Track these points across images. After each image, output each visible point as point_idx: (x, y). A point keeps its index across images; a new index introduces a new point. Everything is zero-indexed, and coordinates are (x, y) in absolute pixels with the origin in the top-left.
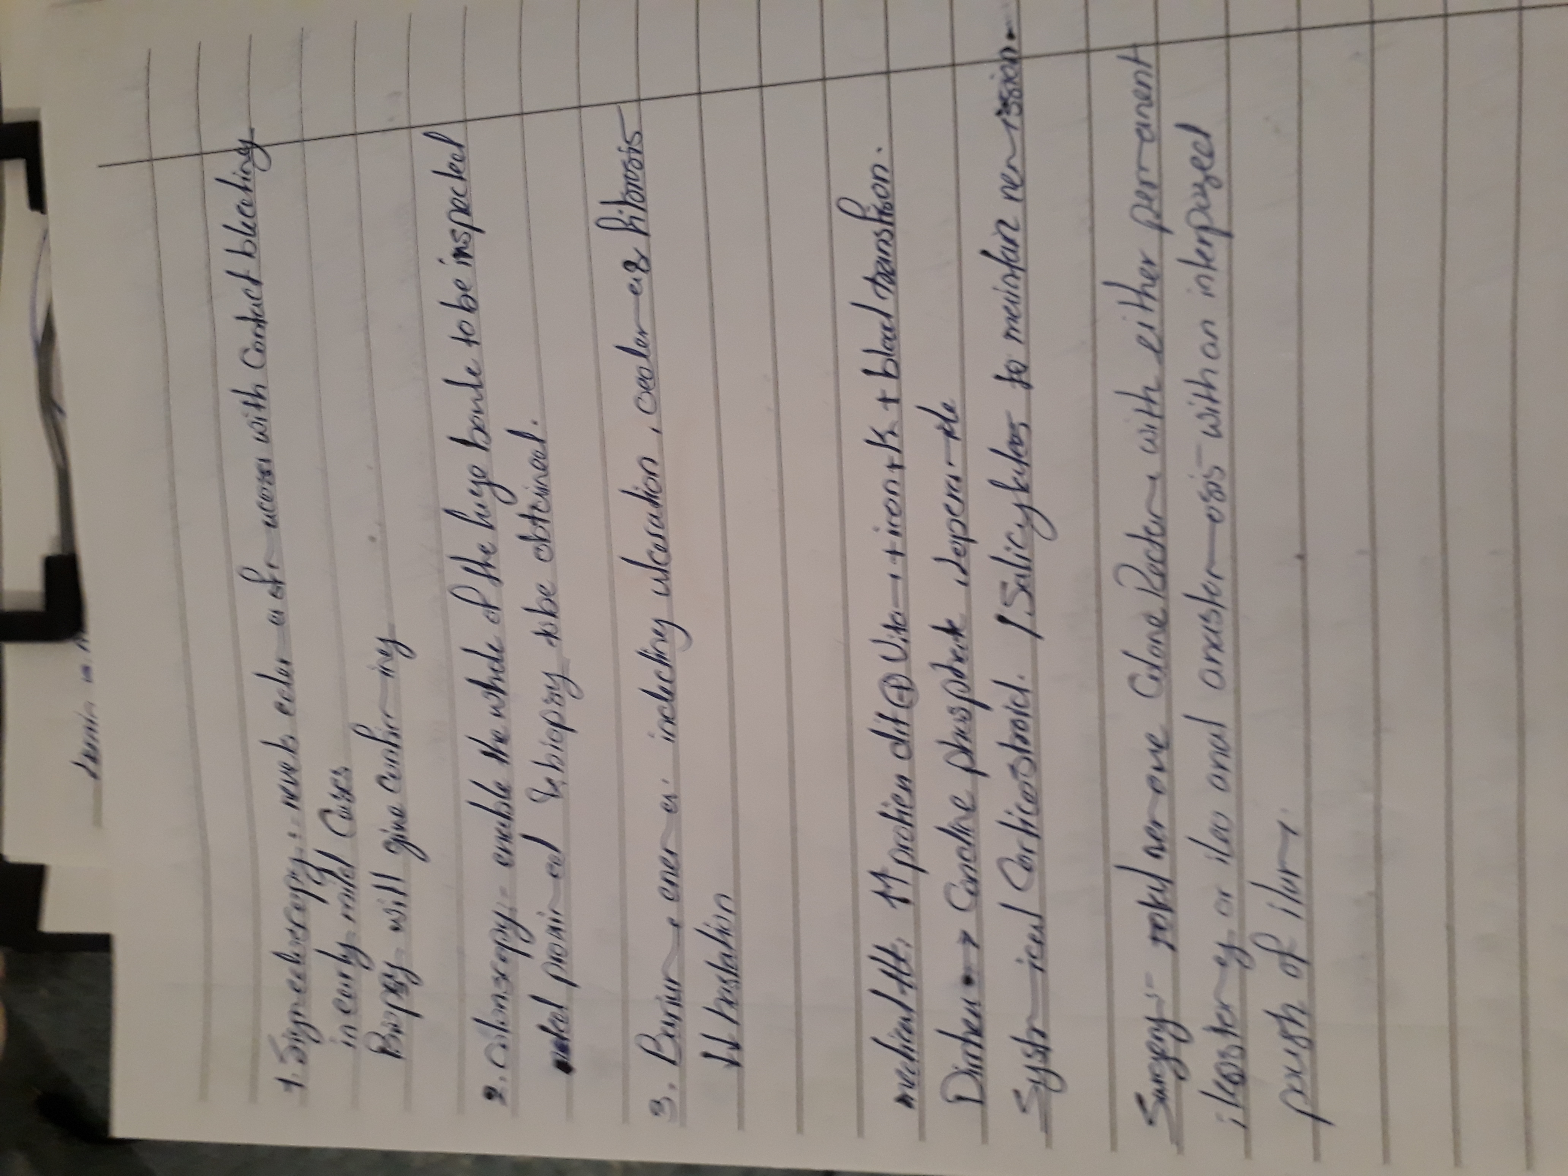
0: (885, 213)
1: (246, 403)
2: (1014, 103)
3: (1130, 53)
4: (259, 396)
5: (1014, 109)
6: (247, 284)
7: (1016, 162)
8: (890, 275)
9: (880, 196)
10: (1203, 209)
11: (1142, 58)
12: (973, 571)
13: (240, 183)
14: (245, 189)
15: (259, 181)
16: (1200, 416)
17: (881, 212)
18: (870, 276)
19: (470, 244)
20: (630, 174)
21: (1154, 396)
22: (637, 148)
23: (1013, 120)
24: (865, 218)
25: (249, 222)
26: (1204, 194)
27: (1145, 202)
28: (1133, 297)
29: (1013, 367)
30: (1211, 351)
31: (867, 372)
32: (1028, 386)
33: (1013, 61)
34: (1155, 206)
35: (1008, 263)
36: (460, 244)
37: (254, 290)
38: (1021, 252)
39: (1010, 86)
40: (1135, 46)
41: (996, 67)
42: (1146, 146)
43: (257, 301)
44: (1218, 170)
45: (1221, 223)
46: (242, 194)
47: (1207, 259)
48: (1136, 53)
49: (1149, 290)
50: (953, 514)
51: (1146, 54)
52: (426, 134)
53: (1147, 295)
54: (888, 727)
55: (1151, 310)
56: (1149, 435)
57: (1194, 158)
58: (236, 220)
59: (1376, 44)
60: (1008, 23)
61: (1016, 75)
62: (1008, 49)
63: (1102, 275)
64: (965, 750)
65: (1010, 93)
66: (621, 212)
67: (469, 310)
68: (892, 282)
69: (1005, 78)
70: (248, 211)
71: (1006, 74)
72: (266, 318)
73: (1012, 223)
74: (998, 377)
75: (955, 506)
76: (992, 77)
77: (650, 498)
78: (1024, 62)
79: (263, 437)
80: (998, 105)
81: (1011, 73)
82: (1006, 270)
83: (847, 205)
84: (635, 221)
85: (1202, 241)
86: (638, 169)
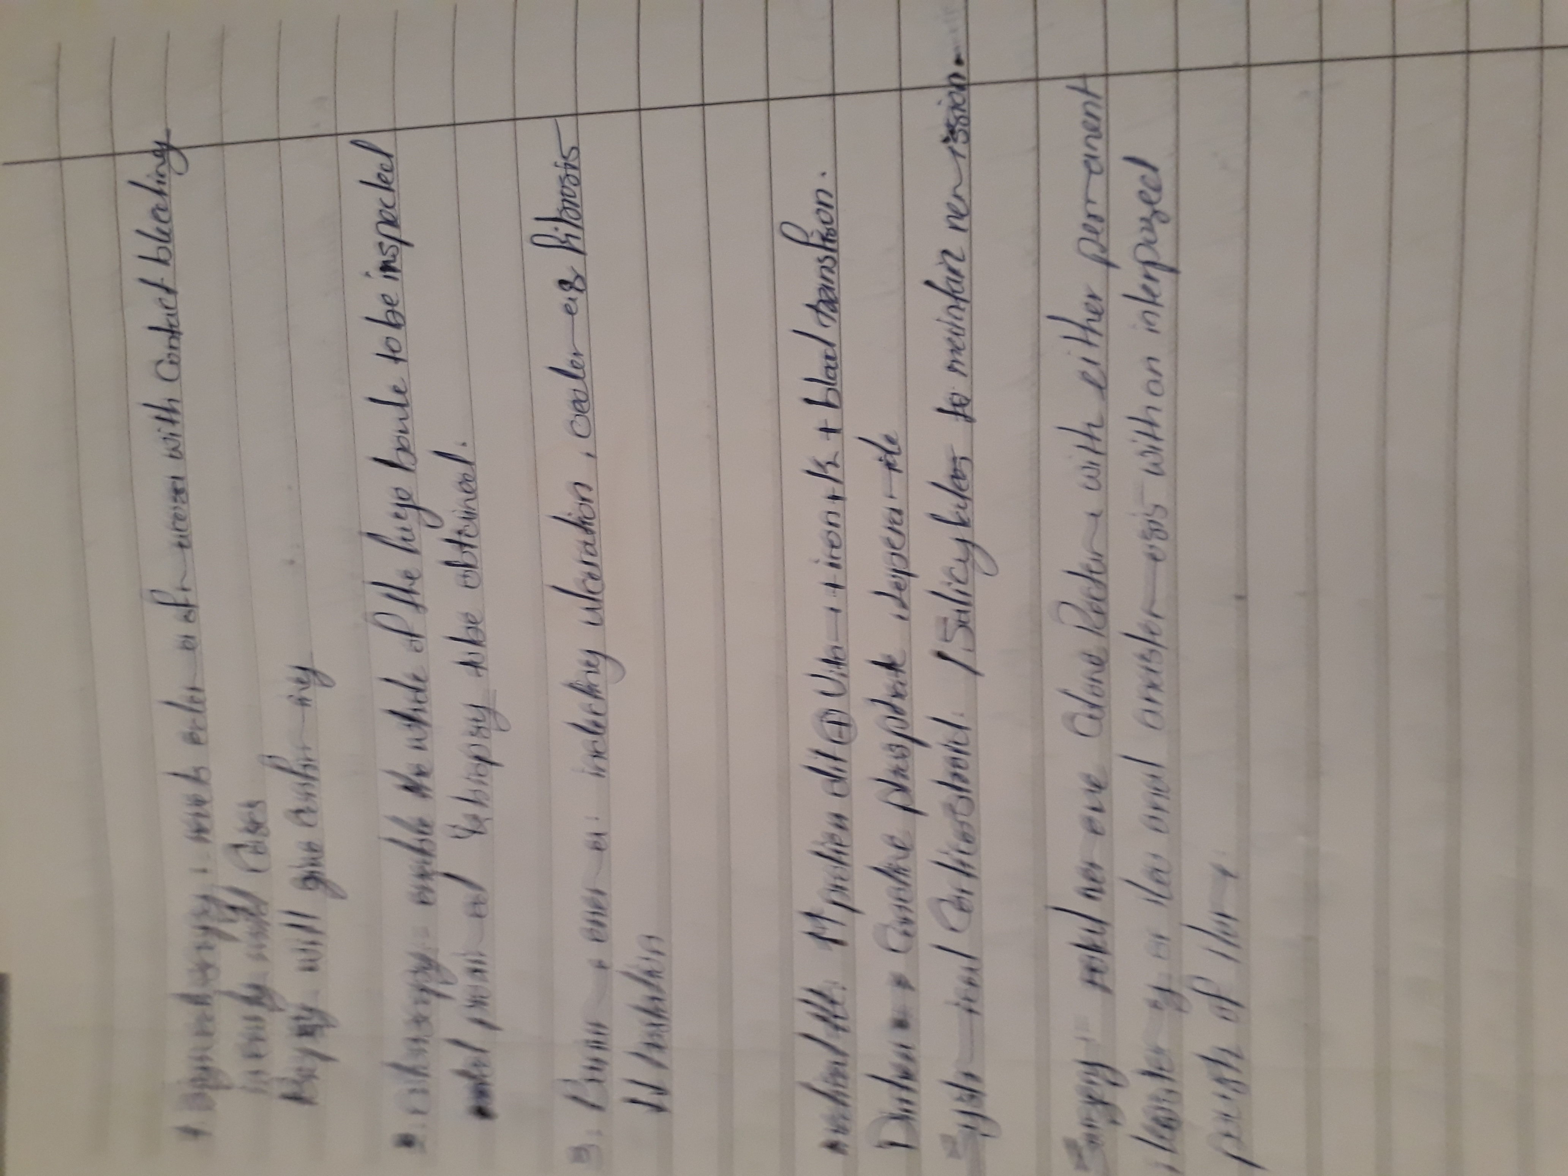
0: (828, 239)
1: (158, 418)
2: (960, 130)
3: (1079, 83)
4: (173, 411)
5: (961, 137)
6: (162, 293)
7: (961, 191)
8: (832, 302)
9: (824, 222)
10: (1149, 244)
11: (1091, 89)
12: (913, 606)
13: (157, 187)
14: (160, 193)
15: (175, 186)
16: (1143, 453)
17: (824, 239)
18: (814, 303)
19: (398, 257)
20: (566, 191)
21: (1096, 432)
22: (575, 163)
23: (959, 147)
24: (807, 244)
25: (164, 227)
26: (1151, 230)
27: (1093, 236)
28: (1076, 332)
29: (956, 399)
30: (1154, 388)
31: (809, 401)
32: (969, 419)
33: (960, 87)
34: (1102, 239)
35: (952, 294)
36: (385, 258)
37: (169, 300)
38: (966, 283)
39: (958, 113)
40: (1084, 77)
41: (942, 93)
42: (1094, 176)
43: (171, 311)
44: (1165, 205)
45: (1166, 259)
46: (156, 199)
47: (1154, 296)
48: (1085, 83)
49: (1093, 325)
50: (894, 547)
51: (1096, 85)
52: (354, 143)
53: (1093, 331)
54: (823, 763)
55: (1096, 346)
56: (1093, 473)
57: (1141, 192)
58: (150, 226)
59: (1325, 83)
60: (957, 48)
61: (964, 101)
62: (955, 75)
63: (1048, 309)
64: (901, 788)
65: (958, 119)
66: (556, 229)
67: (397, 326)
68: (834, 311)
69: (952, 105)
70: (164, 216)
71: (953, 100)
72: (181, 329)
73: (957, 252)
74: (940, 410)
75: (895, 539)
76: (939, 103)
77: (582, 524)
78: (973, 89)
79: (176, 454)
80: (944, 132)
81: (958, 99)
82: (949, 301)
83: (789, 230)
84: (570, 239)
85: (1148, 277)
86: (575, 185)
